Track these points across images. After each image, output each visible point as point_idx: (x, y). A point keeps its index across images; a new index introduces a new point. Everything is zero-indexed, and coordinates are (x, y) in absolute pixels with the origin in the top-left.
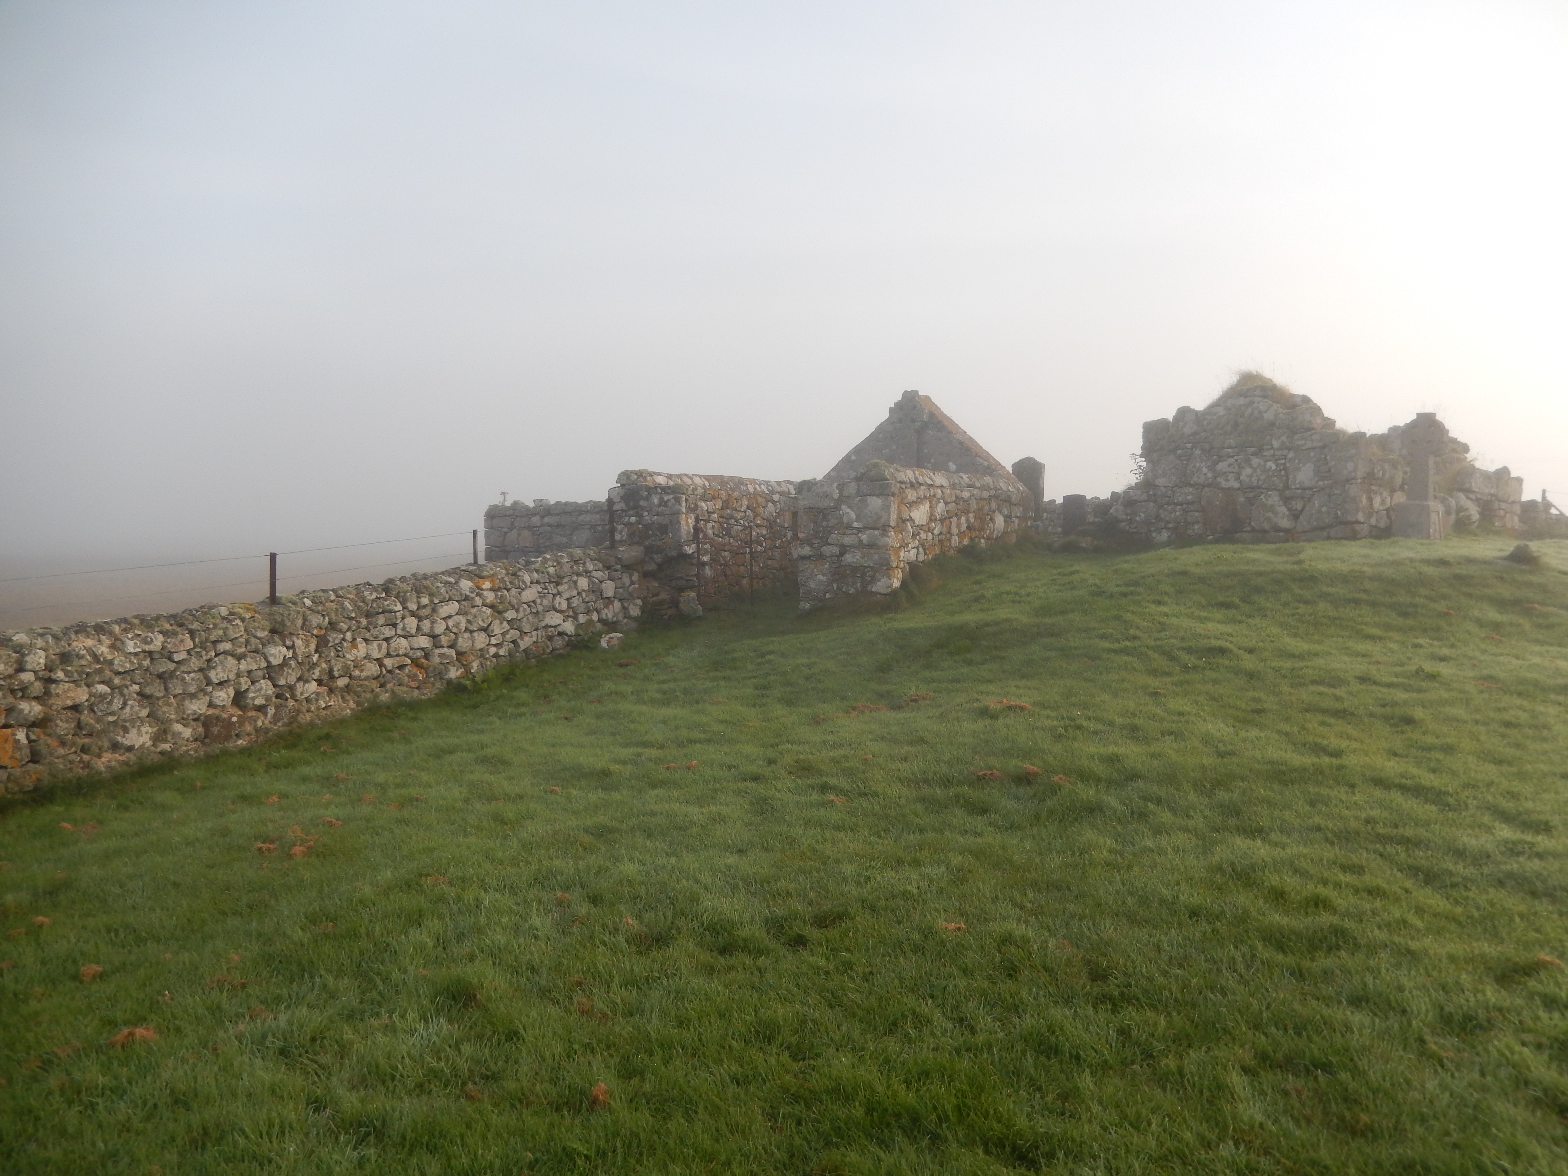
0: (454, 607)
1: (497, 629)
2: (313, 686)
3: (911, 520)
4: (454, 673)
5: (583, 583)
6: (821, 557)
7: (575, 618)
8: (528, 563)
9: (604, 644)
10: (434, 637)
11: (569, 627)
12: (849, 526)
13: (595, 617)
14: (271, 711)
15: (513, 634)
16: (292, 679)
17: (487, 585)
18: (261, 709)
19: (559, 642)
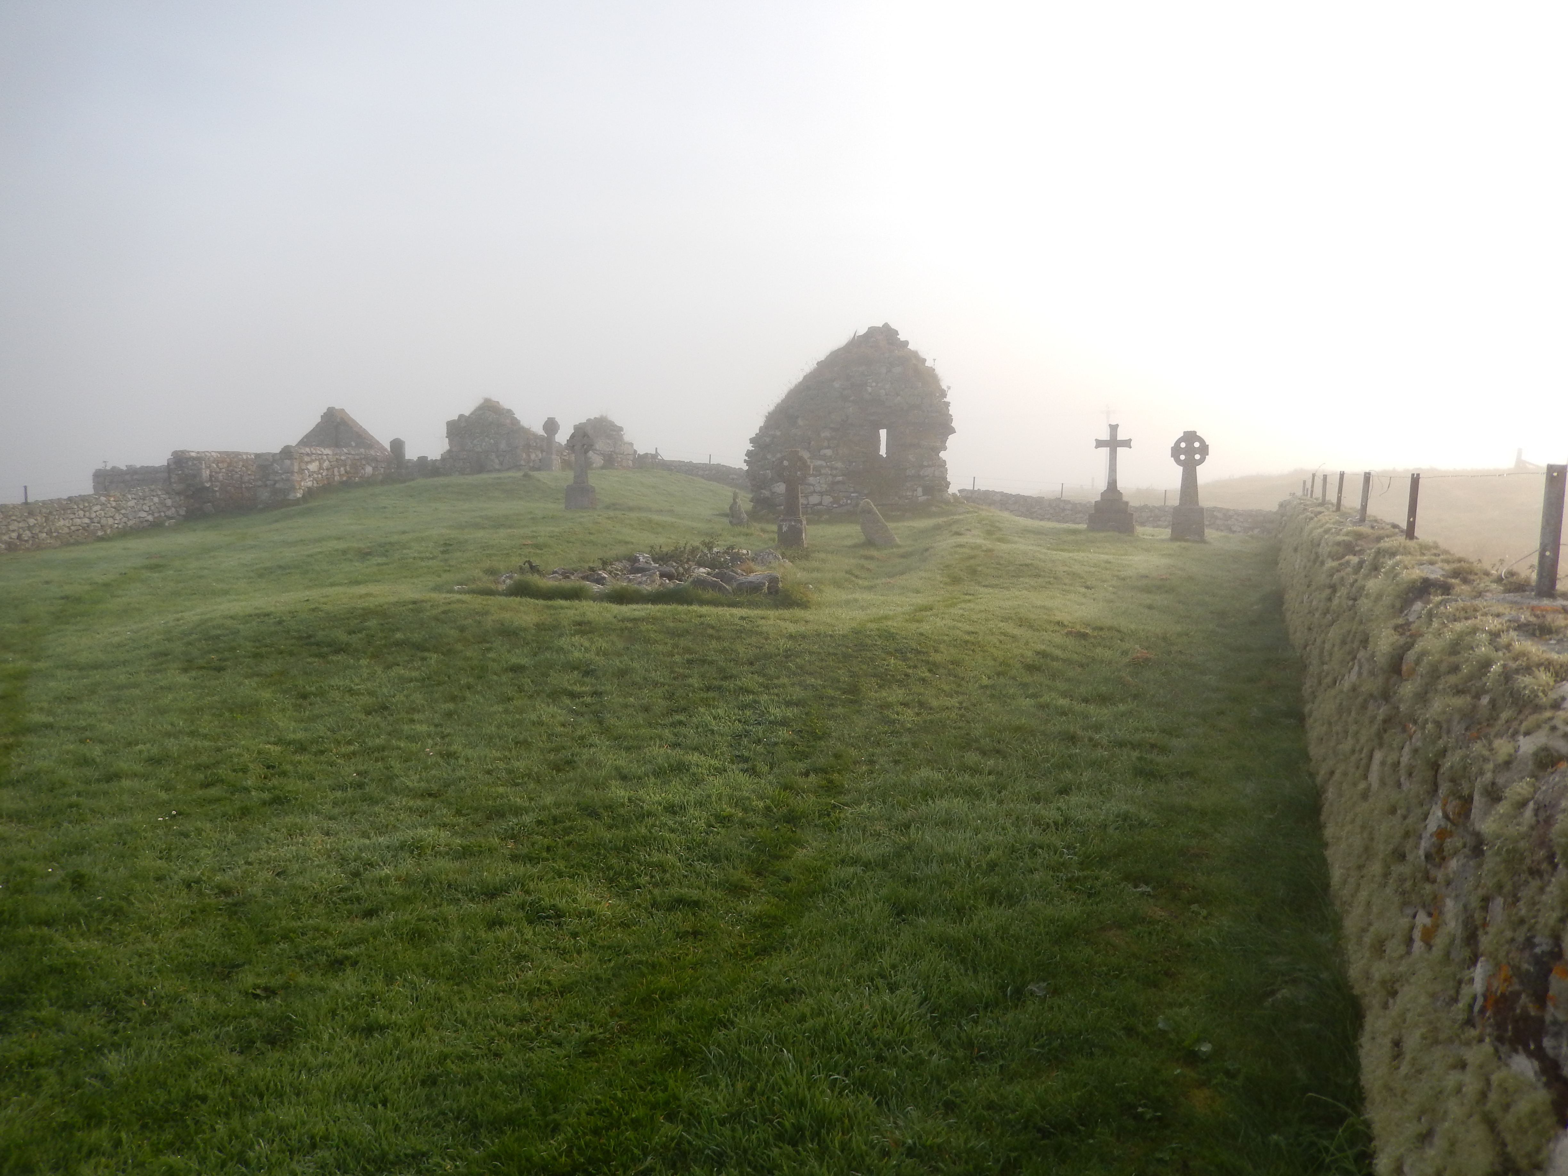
0: (98, 508)
1: (118, 517)
2: (44, 535)
3: (308, 469)
4: (100, 533)
5: (156, 500)
6: (266, 486)
7: (153, 514)
8: (129, 491)
9: (167, 524)
10: (90, 518)
11: (150, 518)
12: (277, 472)
13: (162, 514)
14: (31, 542)
15: (125, 519)
16: (37, 531)
17: (112, 499)
18: (27, 541)
19: (145, 524)
